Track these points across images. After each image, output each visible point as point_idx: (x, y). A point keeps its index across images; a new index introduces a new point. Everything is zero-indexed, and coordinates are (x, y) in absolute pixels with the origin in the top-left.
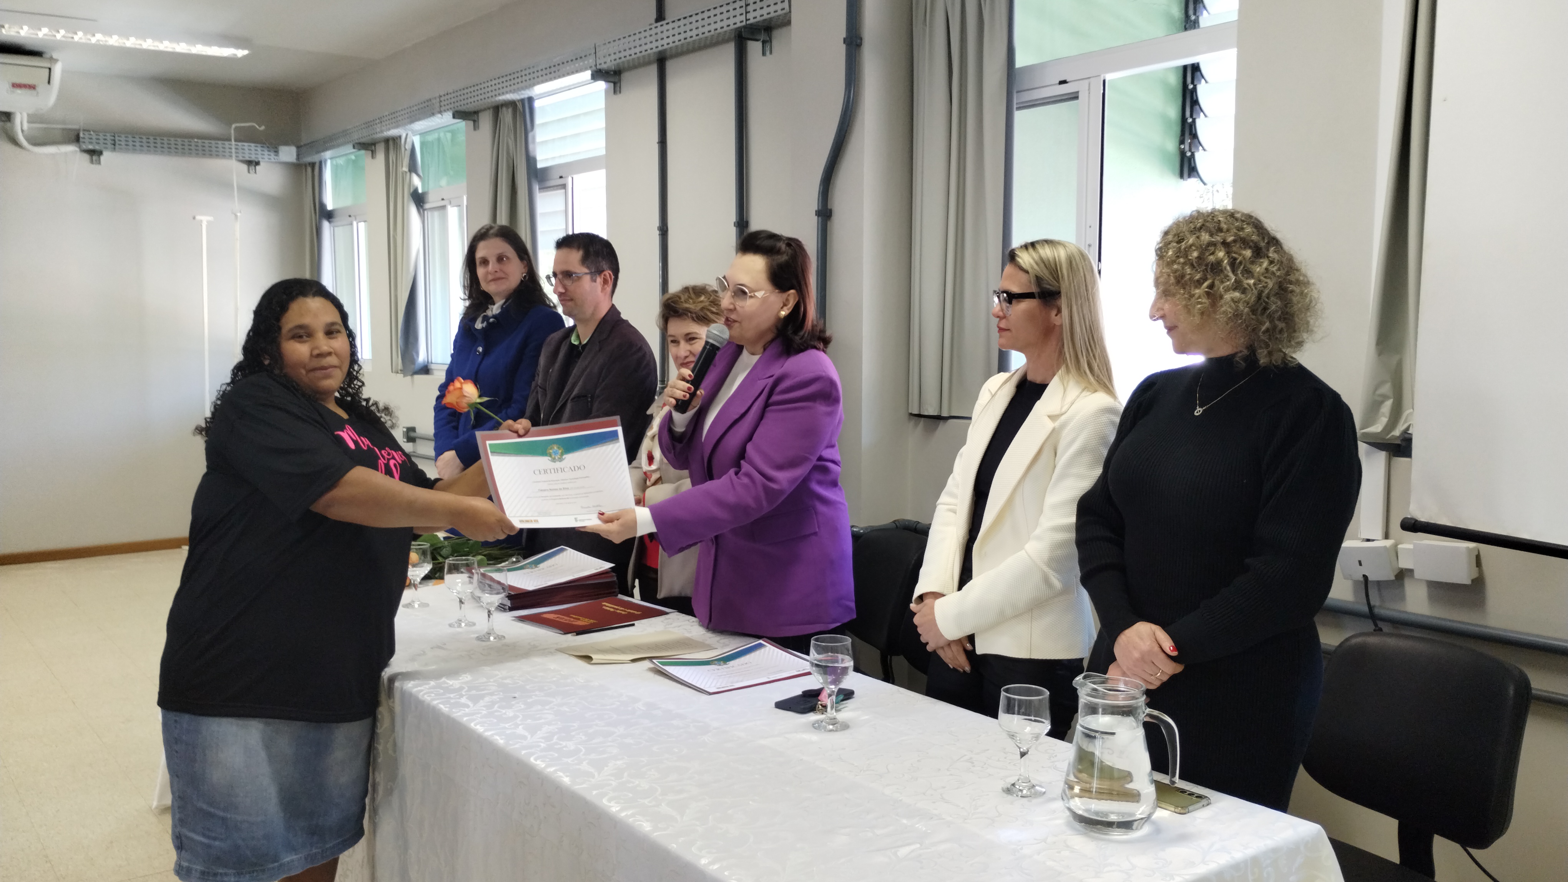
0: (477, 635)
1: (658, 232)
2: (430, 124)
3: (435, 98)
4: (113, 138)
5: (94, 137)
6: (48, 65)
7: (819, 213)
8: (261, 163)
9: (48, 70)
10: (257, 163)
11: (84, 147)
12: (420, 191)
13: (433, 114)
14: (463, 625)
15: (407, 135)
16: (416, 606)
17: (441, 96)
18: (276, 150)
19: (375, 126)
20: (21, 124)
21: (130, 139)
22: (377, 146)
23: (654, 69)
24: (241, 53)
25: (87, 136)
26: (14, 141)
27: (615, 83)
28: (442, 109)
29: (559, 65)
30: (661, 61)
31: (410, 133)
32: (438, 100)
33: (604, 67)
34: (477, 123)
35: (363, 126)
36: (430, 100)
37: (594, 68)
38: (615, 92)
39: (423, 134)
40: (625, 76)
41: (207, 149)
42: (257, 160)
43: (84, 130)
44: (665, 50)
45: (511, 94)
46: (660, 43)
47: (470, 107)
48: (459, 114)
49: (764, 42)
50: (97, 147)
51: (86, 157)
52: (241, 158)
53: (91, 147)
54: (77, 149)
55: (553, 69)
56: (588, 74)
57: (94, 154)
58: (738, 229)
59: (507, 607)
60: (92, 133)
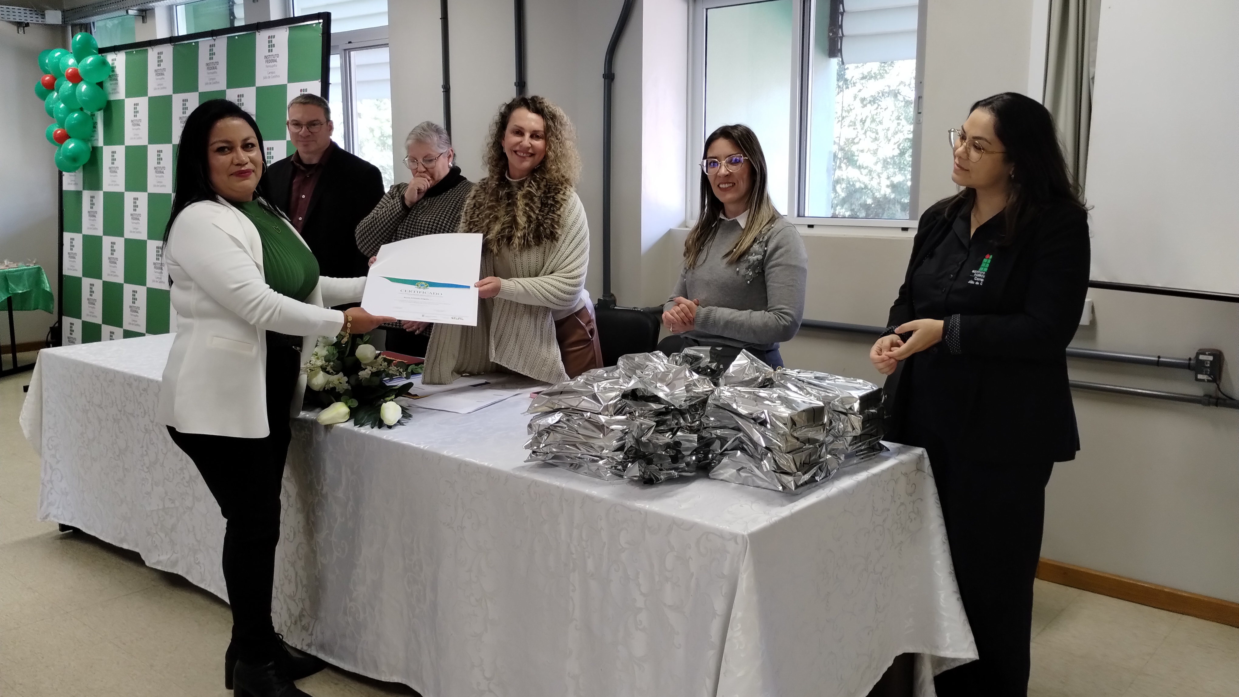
1: (442, 89)
7: (603, 76)
8: (30, 25)
10: (26, 25)
18: (43, 14)
22: (147, 12)
42: (26, 22)
52: (11, 20)
58: (518, 88)
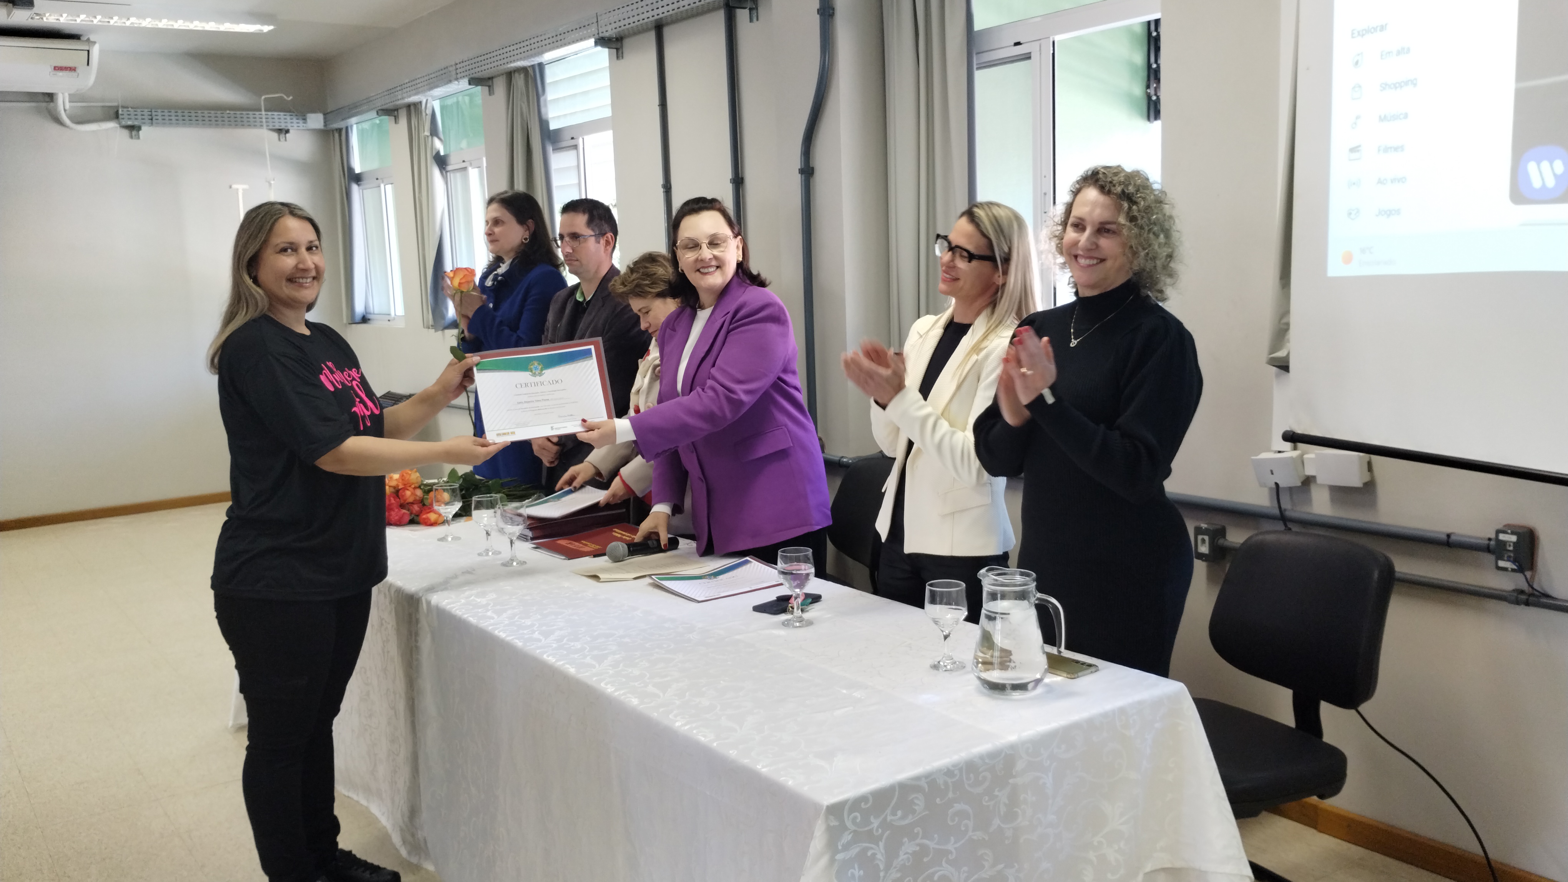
0: (502, 562)
1: (662, 190)
2: (448, 90)
3: (452, 66)
4: (150, 113)
5: (132, 113)
6: (88, 49)
7: (802, 171)
8: (291, 131)
9: (87, 52)
10: (287, 131)
11: (124, 123)
12: (442, 153)
13: (450, 81)
14: (490, 553)
15: (427, 100)
16: (450, 539)
17: (457, 64)
18: (304, 117)
19: (396, 93)
20: (63, 103)
21: (166, 114)
22: (399, 111)
23: (652, 36)
24: (266, 28)
25: (126, 113)
26: (58, 121)
27: (617, 49)
28: (459, 76)
29: (564, 33)
30: (659, 28)
31: (430, 99)
32: (454, 67)
33: (607, 35)
34: (491, 88)
35: (385, 93)
36: (447, 67)
37: (597, 36)
38: (618, 58)
39: (441, 99)
40: (627, 42)
41: (239, 119)
42: (286, 128)
43: (123, 107)
44: (661, 19)
45: (522, 62)
46: (656, 12)
47: (486, 74)
48: (475, 81)
49: (751, 9)
50: (136, 123)
51: (126, 132)
52: (271, 127)
53: (130, 123)
54: (117, 125)
55: (559, 38)
56: (592, 41)
57: (133, 129)
58: (734, 186)
59: (529, 538)
60: (130, 109)
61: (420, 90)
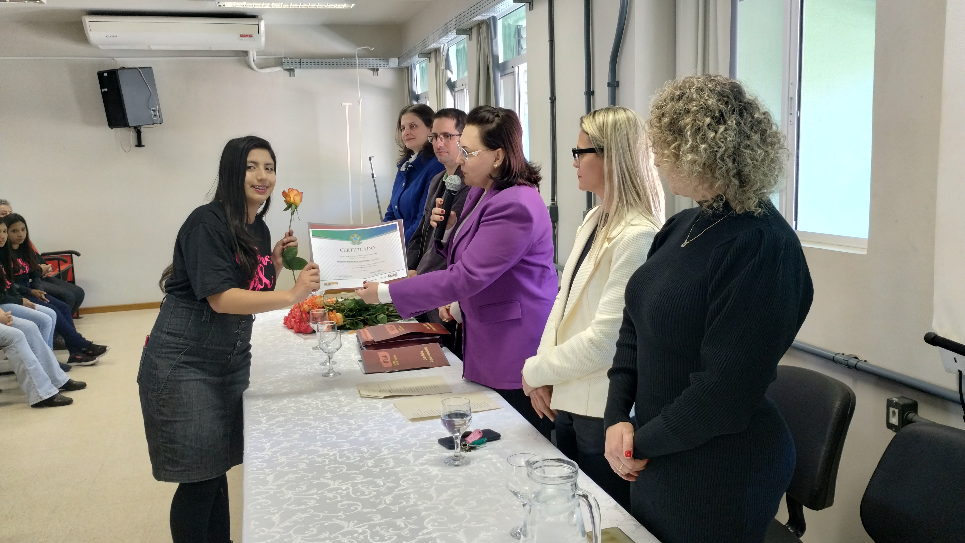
1: (549, 101)
3: (448, 23)
4: (300, 61)
5: (290, 61)
6: (258, 23)
7: (609, 85)
9: (258, 25)
10: (377, 70)
11: (285, 67)
12: (452, 81)
13: (449, 32)
15: (443, 46)
19: (428, 42)
20: (252, 57)
21: (309, 61)
24: (351, 6)
25: (286, 61)
26: (250, 67)
27: (530, 3)
28: (452, 28)
31: (446, 45)
34: (469, 35)
36: (446, 24)
38: (530, 9)
41: (350, 63)
42: (377, 67)
43: (284, 58)
45: (484, 16)
47: (465, 27)
48: (460, 32)
50: (292, 67)
51: (287, 73)
52: (368, 67)
53: (288, 67)
54: (282, 69)
57: (291, 71)
60: (289, 59)
61: (435, 39)
